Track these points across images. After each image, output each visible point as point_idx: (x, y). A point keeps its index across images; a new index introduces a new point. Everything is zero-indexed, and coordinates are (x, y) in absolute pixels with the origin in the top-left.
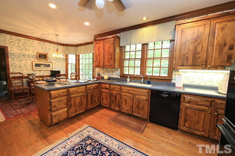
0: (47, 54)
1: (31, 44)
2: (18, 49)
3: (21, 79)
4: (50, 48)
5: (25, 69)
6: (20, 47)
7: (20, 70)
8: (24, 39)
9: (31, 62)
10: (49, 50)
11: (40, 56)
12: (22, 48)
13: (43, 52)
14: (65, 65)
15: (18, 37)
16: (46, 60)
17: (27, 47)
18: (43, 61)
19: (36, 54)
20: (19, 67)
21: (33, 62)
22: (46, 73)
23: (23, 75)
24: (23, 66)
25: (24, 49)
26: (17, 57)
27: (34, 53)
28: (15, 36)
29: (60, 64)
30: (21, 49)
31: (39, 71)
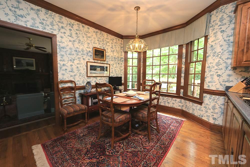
0: (105, 50)
1: (86, 33)
2: (70, 41)
3: (73, 91)
4: (107, 40)
5: (78, 74)
6: (72, 37)
7: (71, 76)
8: (78, 24)
9: (86, 63)
10: (106, 44)
11: (96, 53)
12: (75, 38)
13: (100, 47)
14: (123, 68)
15: (70, 19)
16: (103, 60)
17: (81, 38)
18: (99, 62)
19: (91, 50)
20: (70, 71)
21: (88, 63)
22: (102, 80)
23: (75, 84)
24: (75, 70)
25: (77, 41)
26: (68, 53)
27: (89, 48)
28: (66, 18)
29: (118, 66)
30: (74, 41)
31: (94, 78)
